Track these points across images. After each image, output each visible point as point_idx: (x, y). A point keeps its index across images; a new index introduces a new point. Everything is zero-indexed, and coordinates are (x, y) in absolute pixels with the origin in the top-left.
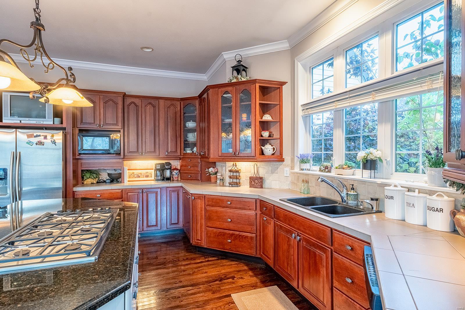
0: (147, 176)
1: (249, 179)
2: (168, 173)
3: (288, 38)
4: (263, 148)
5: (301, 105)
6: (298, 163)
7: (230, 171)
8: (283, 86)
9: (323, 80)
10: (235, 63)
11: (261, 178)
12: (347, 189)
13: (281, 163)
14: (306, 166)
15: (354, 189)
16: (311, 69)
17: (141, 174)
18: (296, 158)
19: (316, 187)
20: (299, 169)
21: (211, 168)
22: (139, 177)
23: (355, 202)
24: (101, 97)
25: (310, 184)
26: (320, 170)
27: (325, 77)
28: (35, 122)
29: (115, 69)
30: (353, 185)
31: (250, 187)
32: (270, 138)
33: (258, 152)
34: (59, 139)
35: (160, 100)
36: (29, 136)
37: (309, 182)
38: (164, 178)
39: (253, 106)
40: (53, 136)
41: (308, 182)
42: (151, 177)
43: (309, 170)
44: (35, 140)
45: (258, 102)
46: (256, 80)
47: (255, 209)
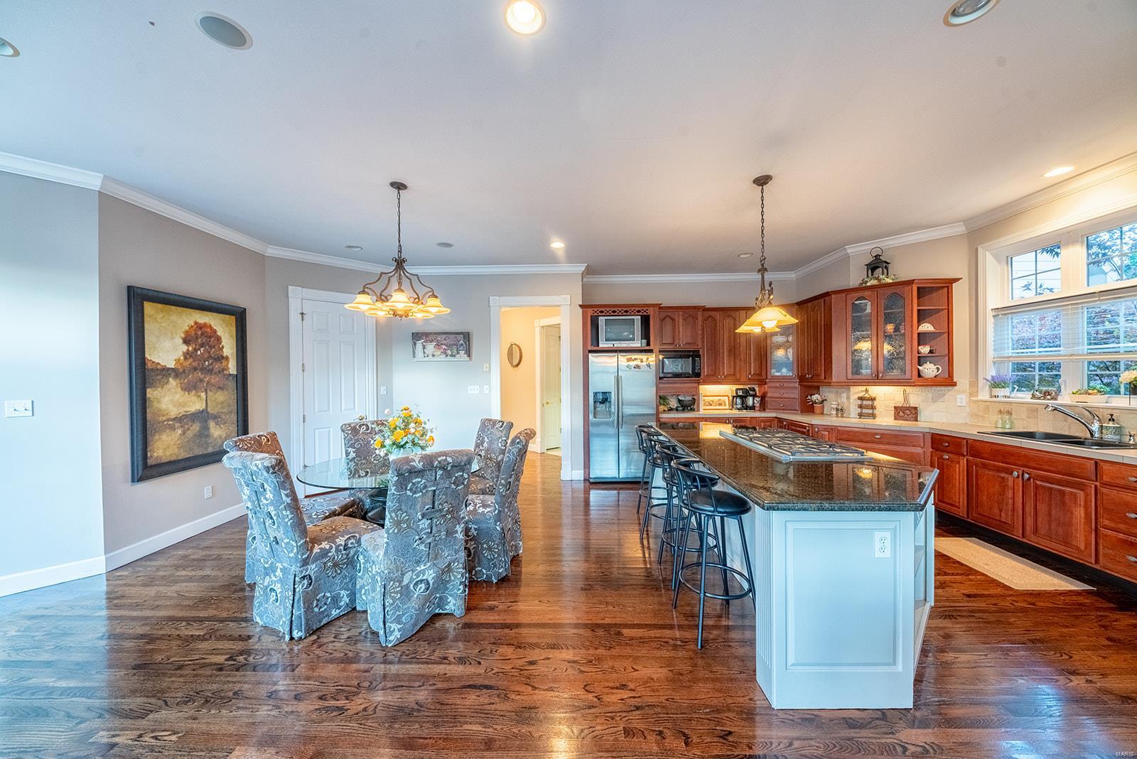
0: (720, 405)
1: (893, 409)
2: (750, 401)
3: (966, 221)
4: (920, 368)
5: (992, 310)
6: (988, 387)
7: (861, 399)
8: (954, 284)
9: (1036, 274)
10: (870, 259)
11: (916, 408)
12: (1100, 420)
13: (950, 388)
14: (1001, 392)
15: (1113, 420)
16: (1010, 260)
17: (713, 401)
18: (981, 382)
19: (1030, 420)
20: (988, 396)
21: (817, 395)
22: (711, 405)
23: (1117, 437)
24: (681, 313)
25: (1014, 416)
26: (1033, 397)
27: (1038, 272)
28: (625, 345)
29: (680, 278)
30: (1112, 415)
31: (896, 419)
32: (930, 355)
33: (915, 373)
34: (653, 361)
35: (741, 312)
36: (629, 360)
37: (1013, 412)
38: (747, 406)
39: (908, 314)
40: (648, 359)
41: (1011, 414)
42: (725, 405)
43: (1009, 397)
44: (633, 363)
45: (916, 308)
46: (914, 280)
47: (922, 445)
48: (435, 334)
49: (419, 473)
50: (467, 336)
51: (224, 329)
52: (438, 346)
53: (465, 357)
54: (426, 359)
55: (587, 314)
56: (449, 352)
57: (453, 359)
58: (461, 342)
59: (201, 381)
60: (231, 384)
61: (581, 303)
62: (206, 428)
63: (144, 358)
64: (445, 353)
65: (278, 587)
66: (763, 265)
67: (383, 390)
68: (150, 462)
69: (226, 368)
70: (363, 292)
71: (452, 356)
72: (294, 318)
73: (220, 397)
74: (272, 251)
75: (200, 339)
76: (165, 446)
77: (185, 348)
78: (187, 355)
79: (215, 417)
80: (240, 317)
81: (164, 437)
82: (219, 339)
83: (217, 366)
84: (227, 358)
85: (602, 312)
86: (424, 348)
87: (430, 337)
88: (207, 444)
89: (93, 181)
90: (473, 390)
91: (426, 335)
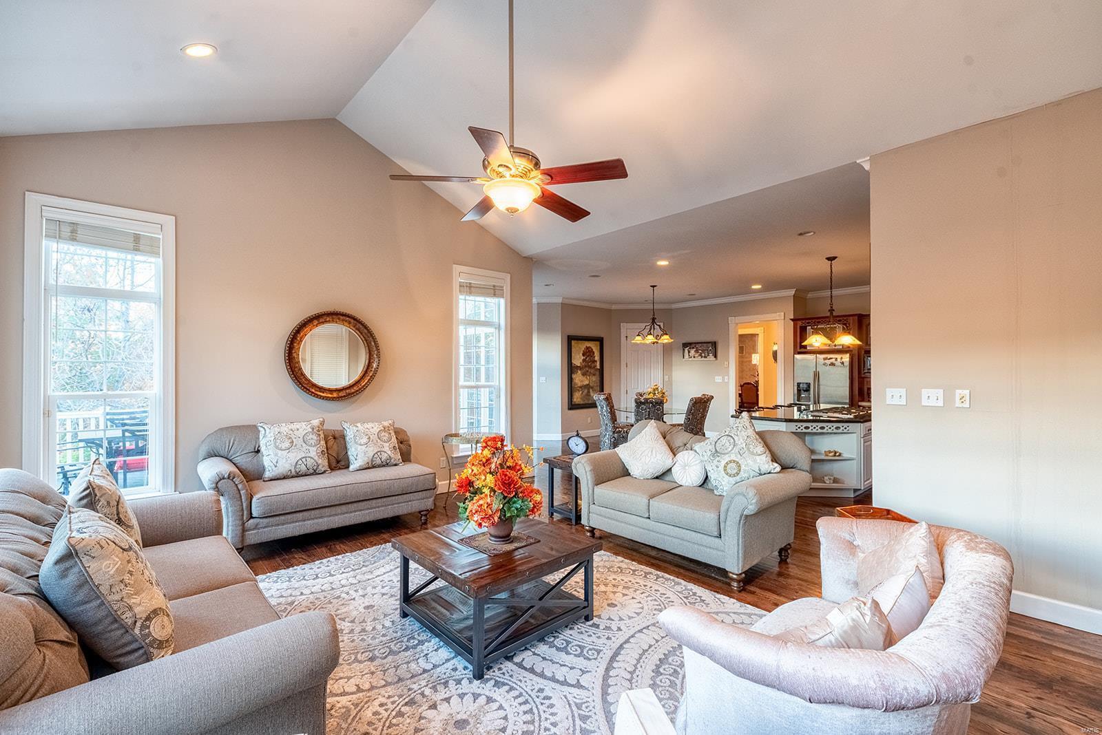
34: (846, 360)
36: (825, 359)
44: (828, 362)
48: (695, 343)
49: (643, 403)
50: (714, 344)
51: (595, 347)
52: (697, 351)
53: (713, 359)
54: (690, 359)
55: (797, 325)
56: (703, 355)
57: (705, 359)
58: (710, 348)
59: (588, 371)
60: (598, 373)
61: (792, 318)
62: (589, 392)
63: (571, 363)
64: (701, 355)
65: (607, 441)
66: (831, 307)
67: (666, 377)
68: (573, 403)
69: (596, 366)
70: (638, 335)
71: (705, 357)
72: (623, 339)
73: (594, 379)
74: (614, 307)
75: (588, 353)
76: (577, 398)
77: (583, 358)
78: (584, 360)
79: (592, 388)
80: (600, 341)
81: (577, 394)
82: (594, 353)
83: (593, 365)
84: (596, 361)
85: (808, 323)
86: (689, 352)
87: (693, 346)
88: (589, 400)
89: (559, 300)
90: (718, 379)
91: (690, 344)
